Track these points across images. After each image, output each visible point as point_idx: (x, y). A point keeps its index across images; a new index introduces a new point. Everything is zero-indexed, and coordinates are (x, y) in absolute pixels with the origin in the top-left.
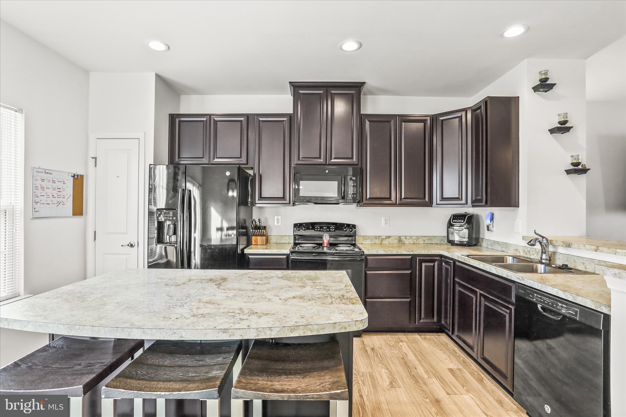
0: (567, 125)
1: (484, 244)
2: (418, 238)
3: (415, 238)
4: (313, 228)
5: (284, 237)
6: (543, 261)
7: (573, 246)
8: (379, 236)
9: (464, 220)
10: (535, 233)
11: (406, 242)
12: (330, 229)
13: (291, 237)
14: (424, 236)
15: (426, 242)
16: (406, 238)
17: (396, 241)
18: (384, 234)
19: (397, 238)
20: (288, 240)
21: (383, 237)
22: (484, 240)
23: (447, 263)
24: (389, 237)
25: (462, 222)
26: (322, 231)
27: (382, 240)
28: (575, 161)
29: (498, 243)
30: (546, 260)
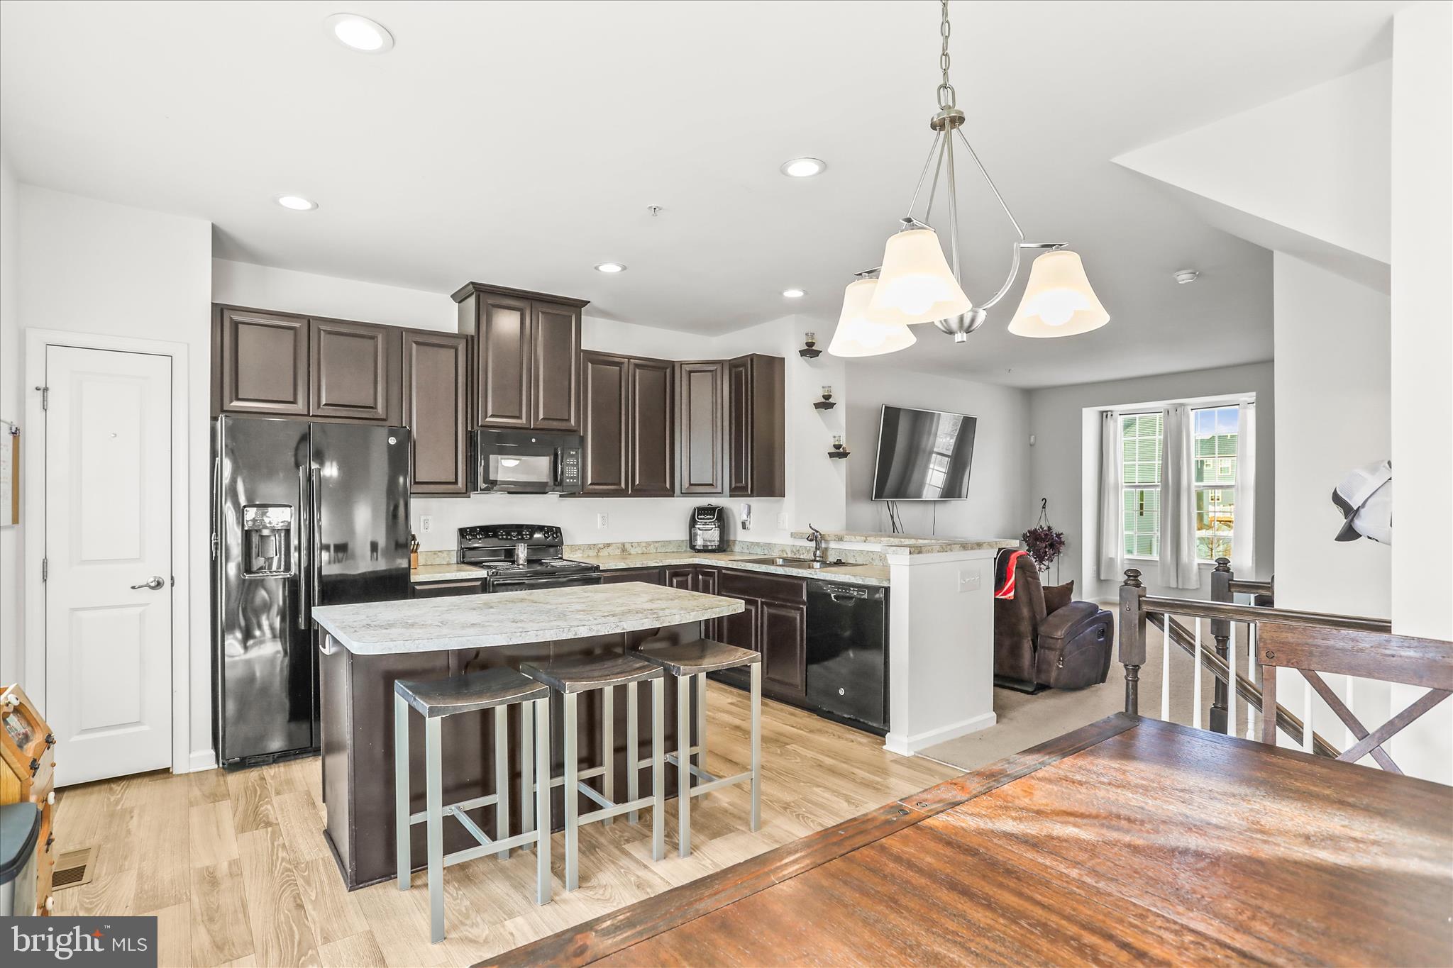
0: (831, 400)
1: (737, 548)
2: (648, 544)
3: (644, 544)
4: (495, 536)
5: (439, 554)
6: (817, 559)
7: (845, 539)
8: (595, 545)
9: (714, 516)
10: (810, 527)
11: (633, 551)
12: (522, 535)
13: (452, 552)
14: (656, 542)
15: (659, 551)
16: (632, 546)
17: (618, 552)
18: (600, 540)
19: (620, 546)
20: (448, 559)
21: (600, 546)
22: (737, 542)
23: (704, 574)
24: (609, 545)
25: (711, 519)
26: (511, 539)
27: (599, 551)
28: (837, 443)
29: (758, 544)
30: (820, 557)
